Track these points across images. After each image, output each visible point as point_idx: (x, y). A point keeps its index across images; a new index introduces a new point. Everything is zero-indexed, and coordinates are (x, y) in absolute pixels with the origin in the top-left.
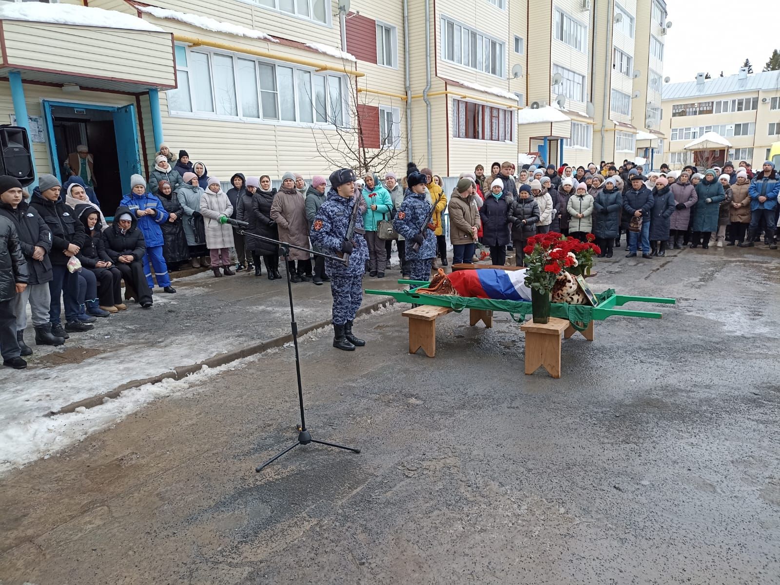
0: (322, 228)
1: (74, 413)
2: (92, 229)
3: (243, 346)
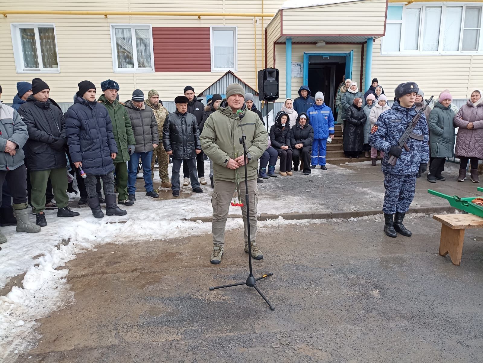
0: (376, 131)
1: (195, 222)
2: (284, 125)
3: (316, 211)
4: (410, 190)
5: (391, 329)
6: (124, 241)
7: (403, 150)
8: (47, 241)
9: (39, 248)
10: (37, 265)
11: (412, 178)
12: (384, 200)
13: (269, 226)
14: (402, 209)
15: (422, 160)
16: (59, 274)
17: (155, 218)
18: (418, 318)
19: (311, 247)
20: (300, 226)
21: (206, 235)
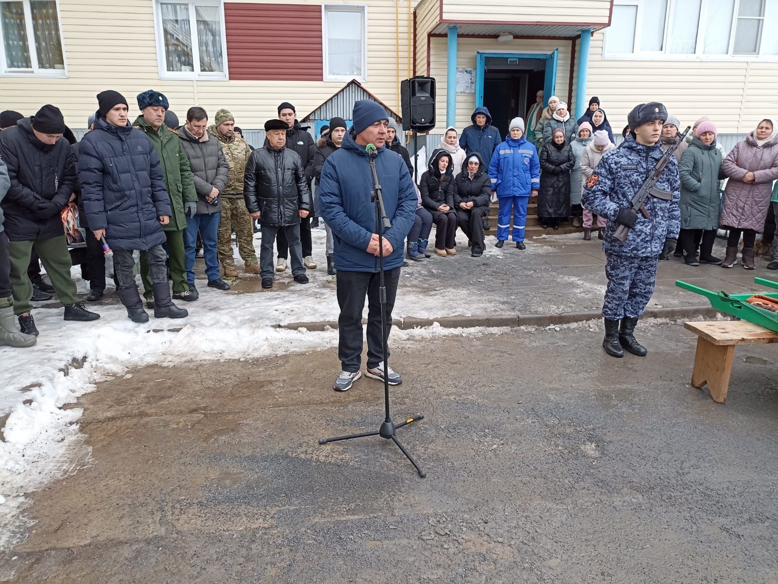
2: (443, 172)
3: (493, 314)
4: (646, 282)
5: (614, 507)
6: (177, 361)
7: (640, 215)
8: (46, 361)
9: (32, 373)
10: (29, 402)
11: (651, 263)
12: (605, 298)
13: (417, 338)
14: (632, 312)
15: (669, 232)
16: (67, 416)
17: (229, 324)
18: (658, 489)
19: (485, 373)
20: (467, 337)
21: (314, 352)
